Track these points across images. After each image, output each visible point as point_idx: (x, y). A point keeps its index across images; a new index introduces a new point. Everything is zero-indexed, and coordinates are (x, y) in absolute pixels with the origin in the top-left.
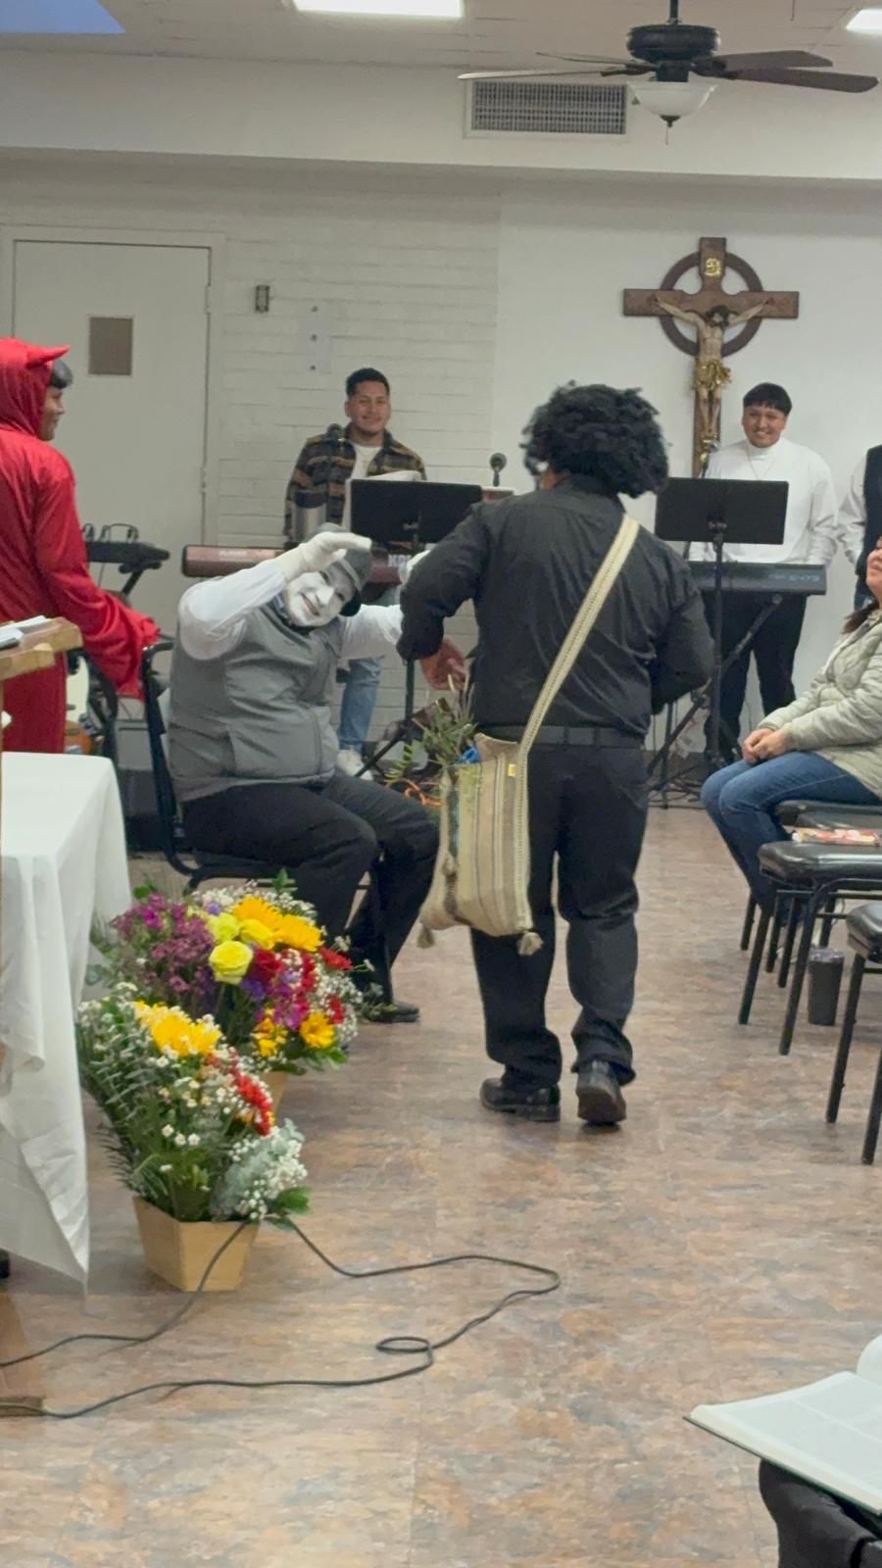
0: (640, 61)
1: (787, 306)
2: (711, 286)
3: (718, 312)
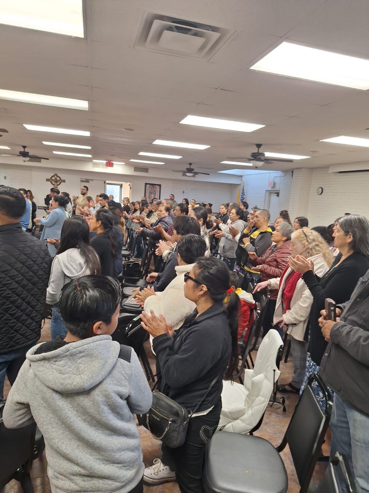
1: (64, 181)
2: (56, 179)
3: (56, 181)
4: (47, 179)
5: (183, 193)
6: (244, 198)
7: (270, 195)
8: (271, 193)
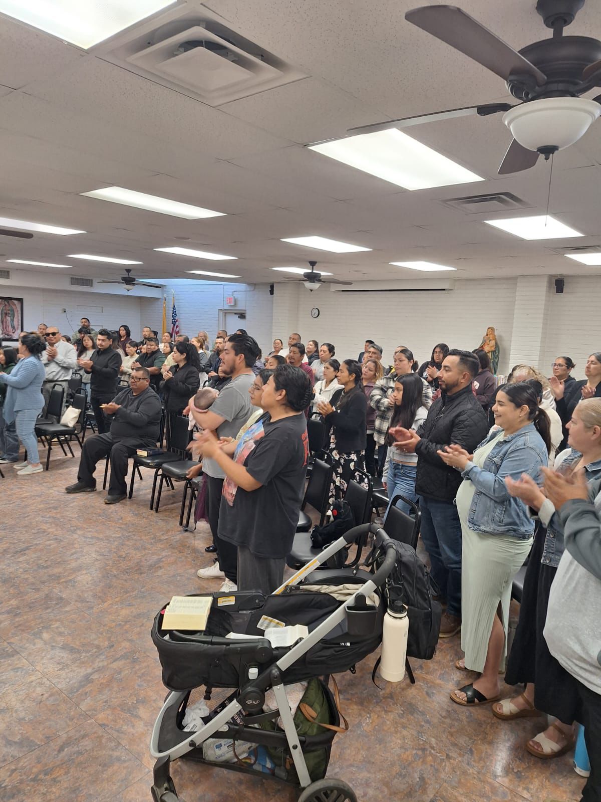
5: (65, 312)
6: (177, 321)
7: (225, 316)
8: (226, 313)
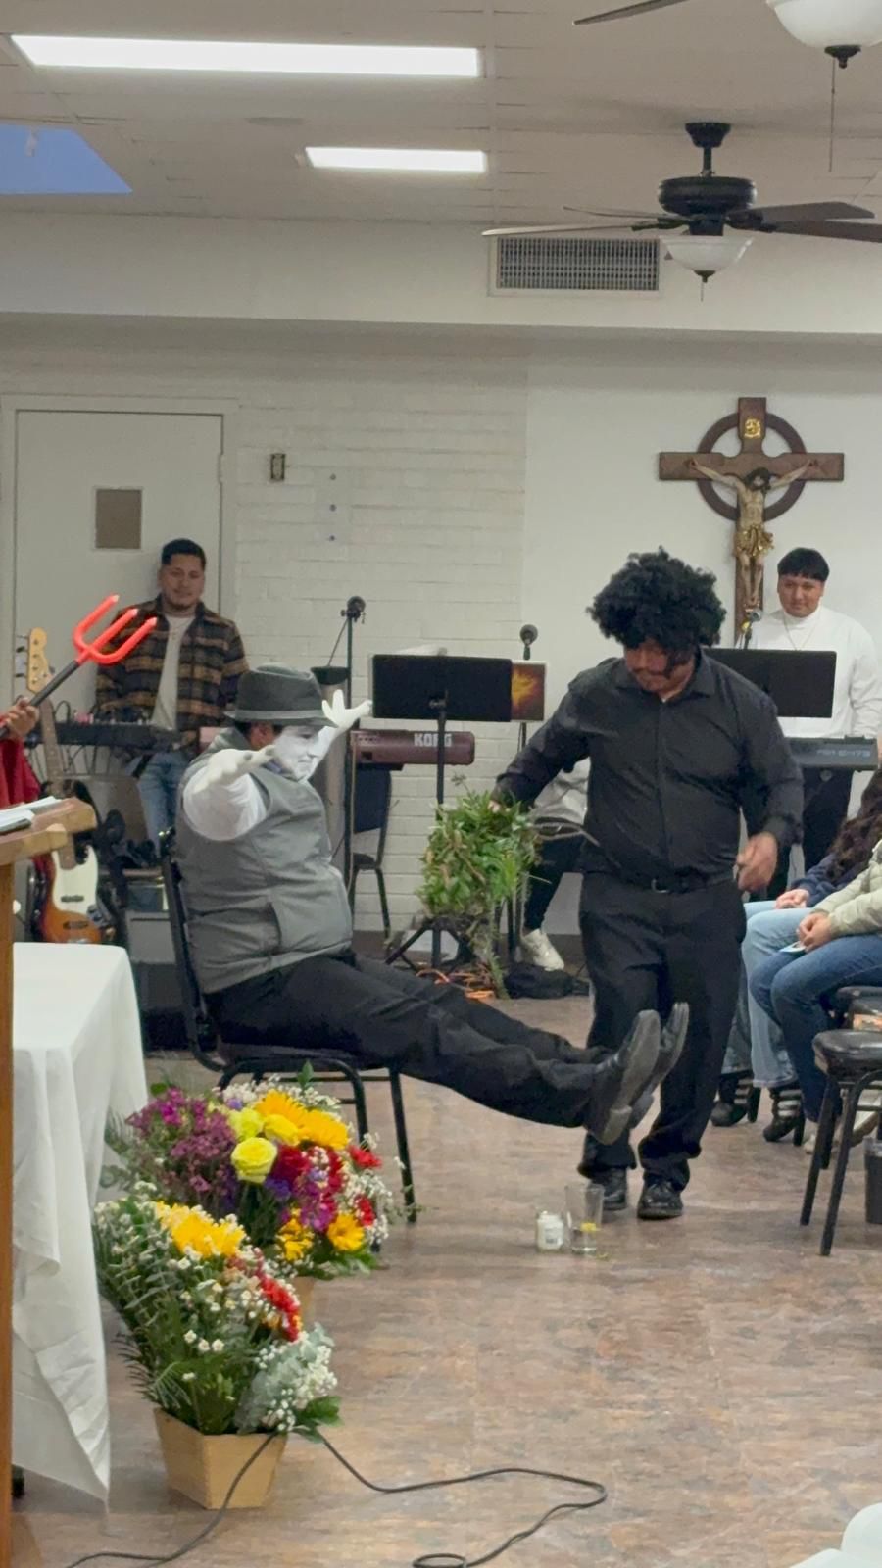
0: (672, 215)
1: (831, 468)
2: (751, 448)
3: (759, 476)
4: (663, 458)
